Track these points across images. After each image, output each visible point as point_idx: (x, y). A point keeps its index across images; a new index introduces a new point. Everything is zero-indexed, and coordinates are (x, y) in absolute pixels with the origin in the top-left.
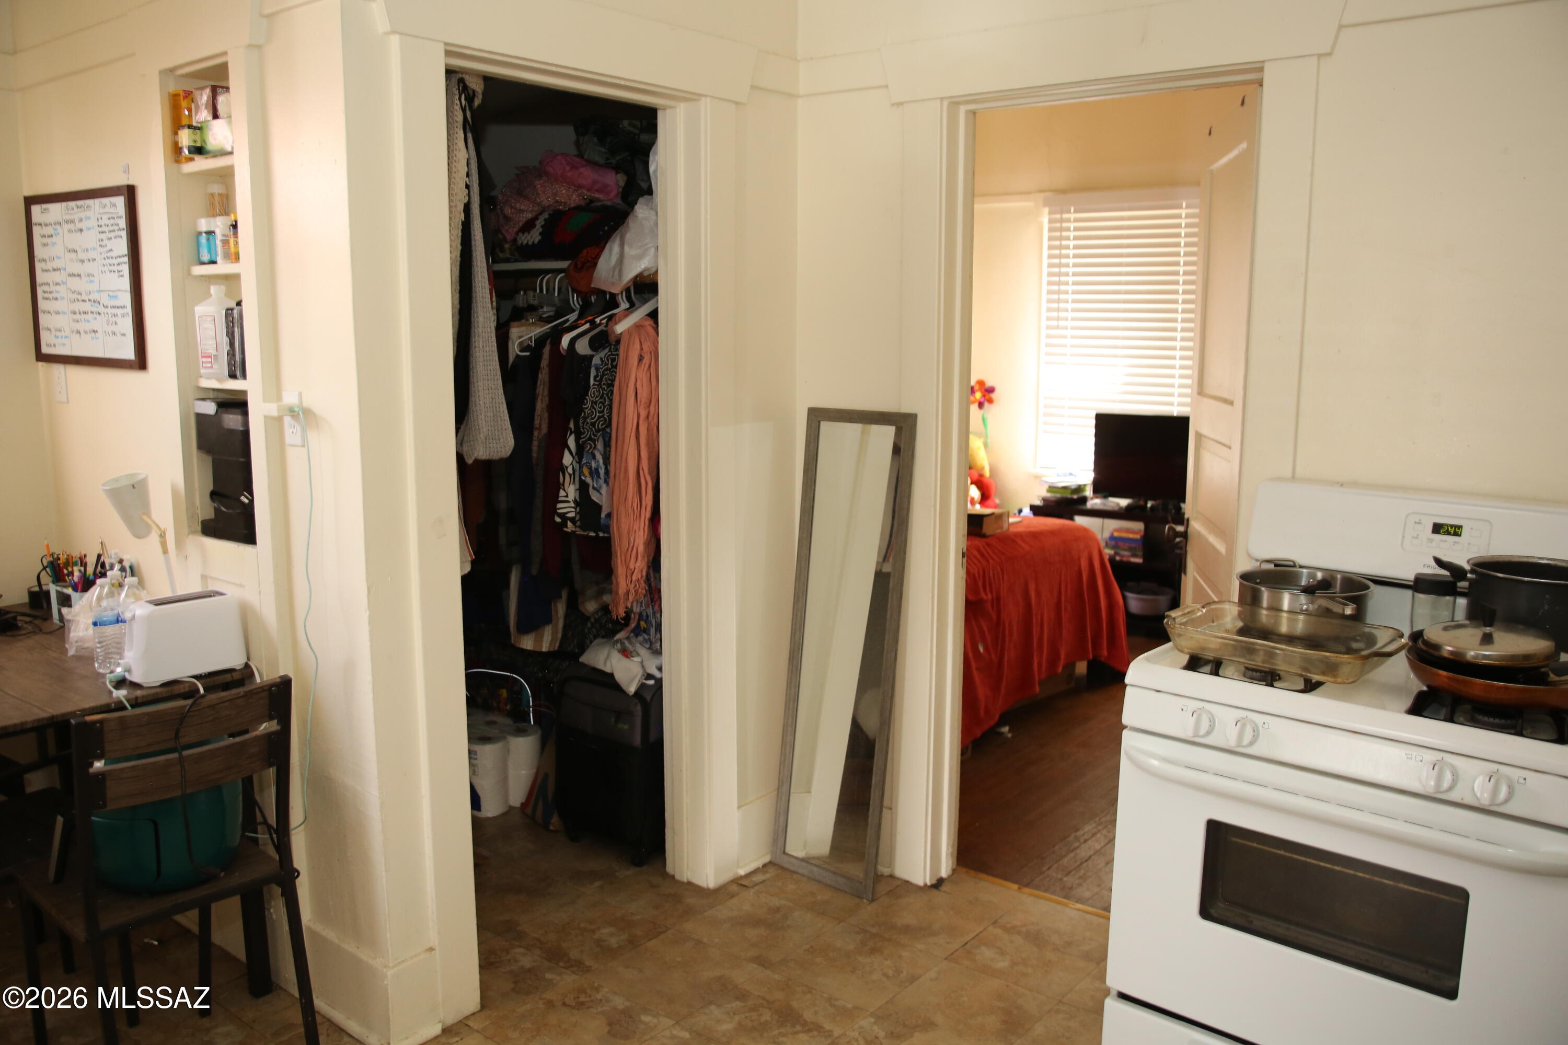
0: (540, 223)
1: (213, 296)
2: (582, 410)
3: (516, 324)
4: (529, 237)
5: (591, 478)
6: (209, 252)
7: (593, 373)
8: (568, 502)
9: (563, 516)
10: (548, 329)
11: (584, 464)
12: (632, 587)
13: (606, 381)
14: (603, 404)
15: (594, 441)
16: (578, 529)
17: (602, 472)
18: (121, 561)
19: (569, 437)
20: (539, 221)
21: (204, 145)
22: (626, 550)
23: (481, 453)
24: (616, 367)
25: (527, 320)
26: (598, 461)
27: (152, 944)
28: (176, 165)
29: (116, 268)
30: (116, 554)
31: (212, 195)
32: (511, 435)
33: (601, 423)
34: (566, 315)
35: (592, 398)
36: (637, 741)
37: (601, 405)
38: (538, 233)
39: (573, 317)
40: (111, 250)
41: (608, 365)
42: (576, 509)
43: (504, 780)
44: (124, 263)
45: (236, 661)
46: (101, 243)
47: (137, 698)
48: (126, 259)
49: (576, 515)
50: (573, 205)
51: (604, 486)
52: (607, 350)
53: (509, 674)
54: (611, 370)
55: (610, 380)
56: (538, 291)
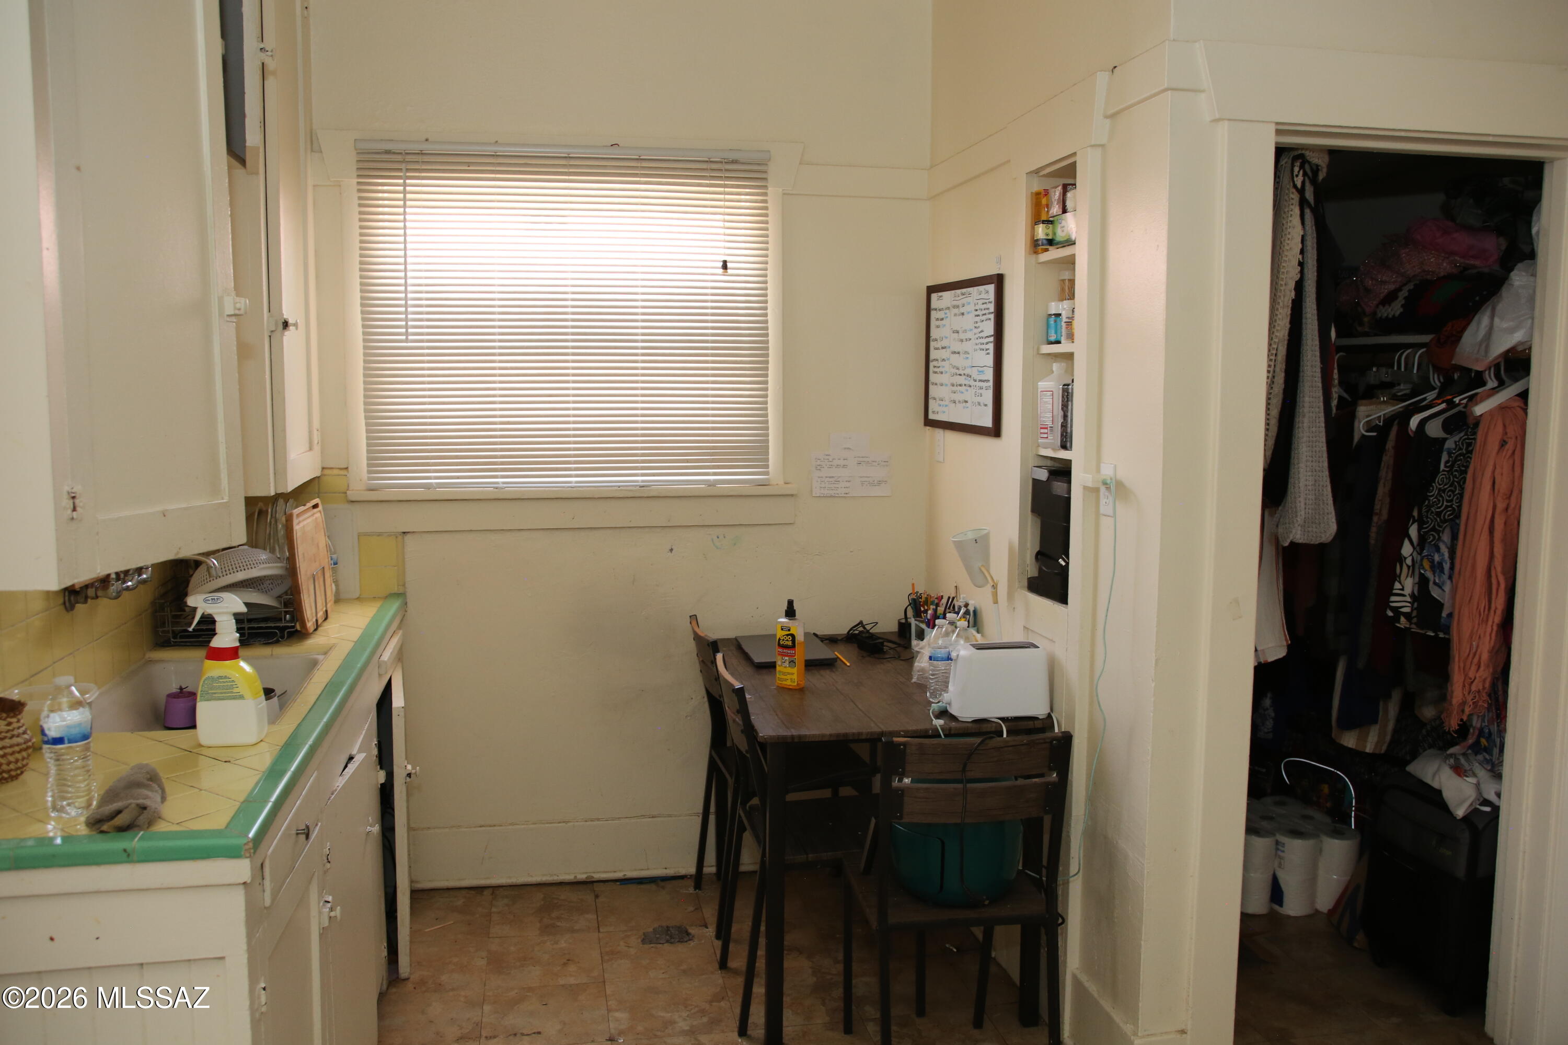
0: (1404, 293)
1: (1055, 372)
2: (1426, 498)
3: (1364, 402)
4: (1390, 310)
5: (1432, 572)
6: (1056, 333)
7: (1445, 457)
8: (1403, 595)
9: (1396, 610)
10: (1400, 408)
11: (1425, 556)
12: (1469, 698)
13: (1459, 467)
14: (1453, 492)
15: (1438, 532)
16: (1413, 626)
17: (1447, 567)
18: (966, 605)
19: (1411, 525)
20: (1402, 292)
21: (1054, 238)
22: (1466, 654)
23: (1298, 536)
24: (1471, 452)
25: (1378, 398)
26: (1443, 555)
27: (952, 950)
28: (1034, 256)
29: (984, 347)
30: (964, 598)
31: (1063, 281)
32: (1334, 520)
33: (1448, 513)
34: (1424, 394)
35: (1440, 485)
36: (1461, 871)
37: (1450, 493)
38: (1400, 305)
39: (1431, 396)
40: (982, 331)
41: (1462, 449)
42: (1412, 605)
43: (1312, 881)
44: (991, 342)
45: (1039, 709)
46: (976, 325)
47: (950, 729)
48: (992, 339)
49: (1412, 610)
50: (1442, 274)
51: (1448, 582)
52: (1462, 434)
53: (1333, 770)
54: (1466, 456)
55: (1463, 466)
56: (1395, 368)
